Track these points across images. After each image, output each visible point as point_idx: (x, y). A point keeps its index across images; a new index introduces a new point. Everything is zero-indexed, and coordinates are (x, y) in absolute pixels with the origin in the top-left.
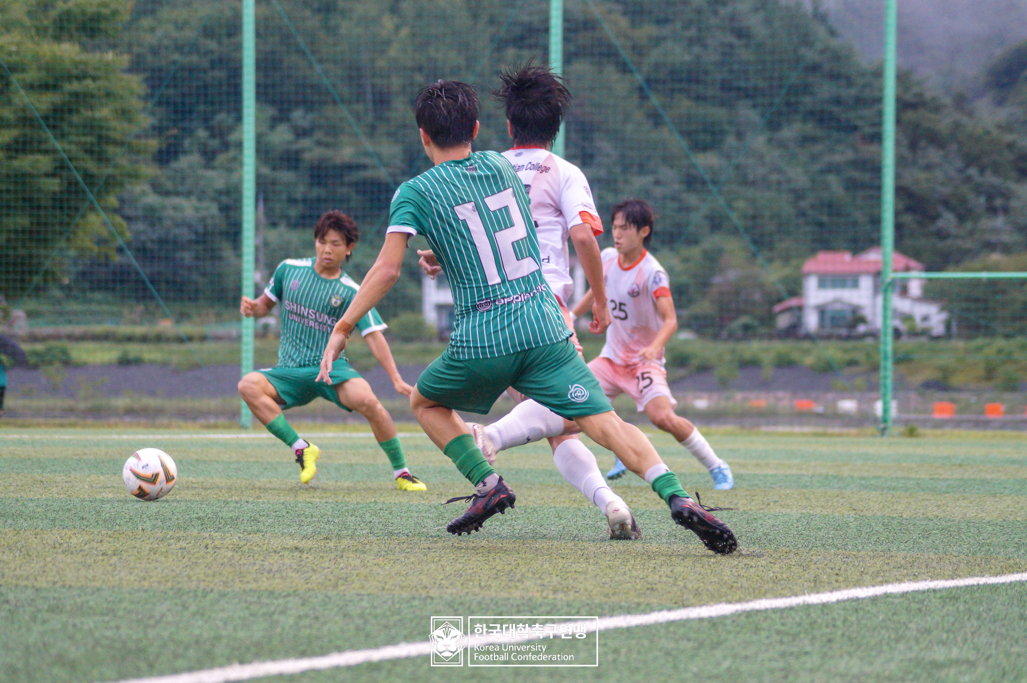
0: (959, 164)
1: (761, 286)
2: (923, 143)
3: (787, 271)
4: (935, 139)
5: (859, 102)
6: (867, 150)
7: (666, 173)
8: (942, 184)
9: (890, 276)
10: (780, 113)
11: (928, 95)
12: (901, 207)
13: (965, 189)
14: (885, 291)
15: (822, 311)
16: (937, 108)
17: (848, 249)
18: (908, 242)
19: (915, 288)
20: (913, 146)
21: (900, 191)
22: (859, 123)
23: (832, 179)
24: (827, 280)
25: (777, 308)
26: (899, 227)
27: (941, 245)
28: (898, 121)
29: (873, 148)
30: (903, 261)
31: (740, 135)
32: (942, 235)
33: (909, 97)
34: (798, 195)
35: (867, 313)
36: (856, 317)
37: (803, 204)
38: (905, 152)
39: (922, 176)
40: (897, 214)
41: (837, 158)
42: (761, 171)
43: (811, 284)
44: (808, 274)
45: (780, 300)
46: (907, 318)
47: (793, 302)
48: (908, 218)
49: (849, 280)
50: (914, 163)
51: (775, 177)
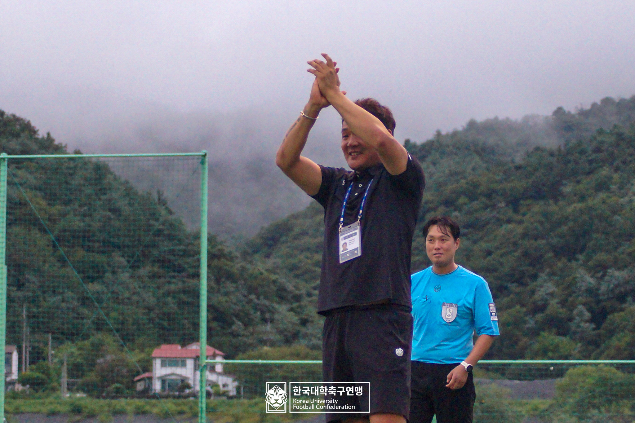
0: (245, 292)
1: (127, 365)
2: (223, 279)
3: (142, 356)
4: (230, 277)
5: (186, 254)
6: (191, 282)
7: (69, 294)
8: (235, 304)
9: (205, 361)
10: (138, 261)
11: (226, 250)
12: (211, 317)
13: (247, 307)
14: (202, 371)
15: (163, 380)
16: (231, 259)
17: (179, 343)
18: (216, 339)
19: (219, 368)
20: (218, 281)
21: (210, 307)
22: (186, 266)
23: (169, 299)
24: (166, 362)
25: (137, 378)
26: (209, 329)
27: (234, 341)
28: (209, 266)
29: (195, 281)
30: (212, 350)
31: (114, 273)
32: (235, 335)
33: (214, 251)
34: (150, 309)
35: (191, 382)
36: (184, 384)
37: (152, 315)
38: (213, 284)
39: (223, 299)
40: (208, 321)
41: (173, 287)
42: (127, 295)
43: (157, 363)
44: (155, 358)
45: (138, 373)
46: (214, 385)
47: (147, 375)
48: (214, 324)
49: (181, 362)
50: (218, 291)
51: (135, 298)
